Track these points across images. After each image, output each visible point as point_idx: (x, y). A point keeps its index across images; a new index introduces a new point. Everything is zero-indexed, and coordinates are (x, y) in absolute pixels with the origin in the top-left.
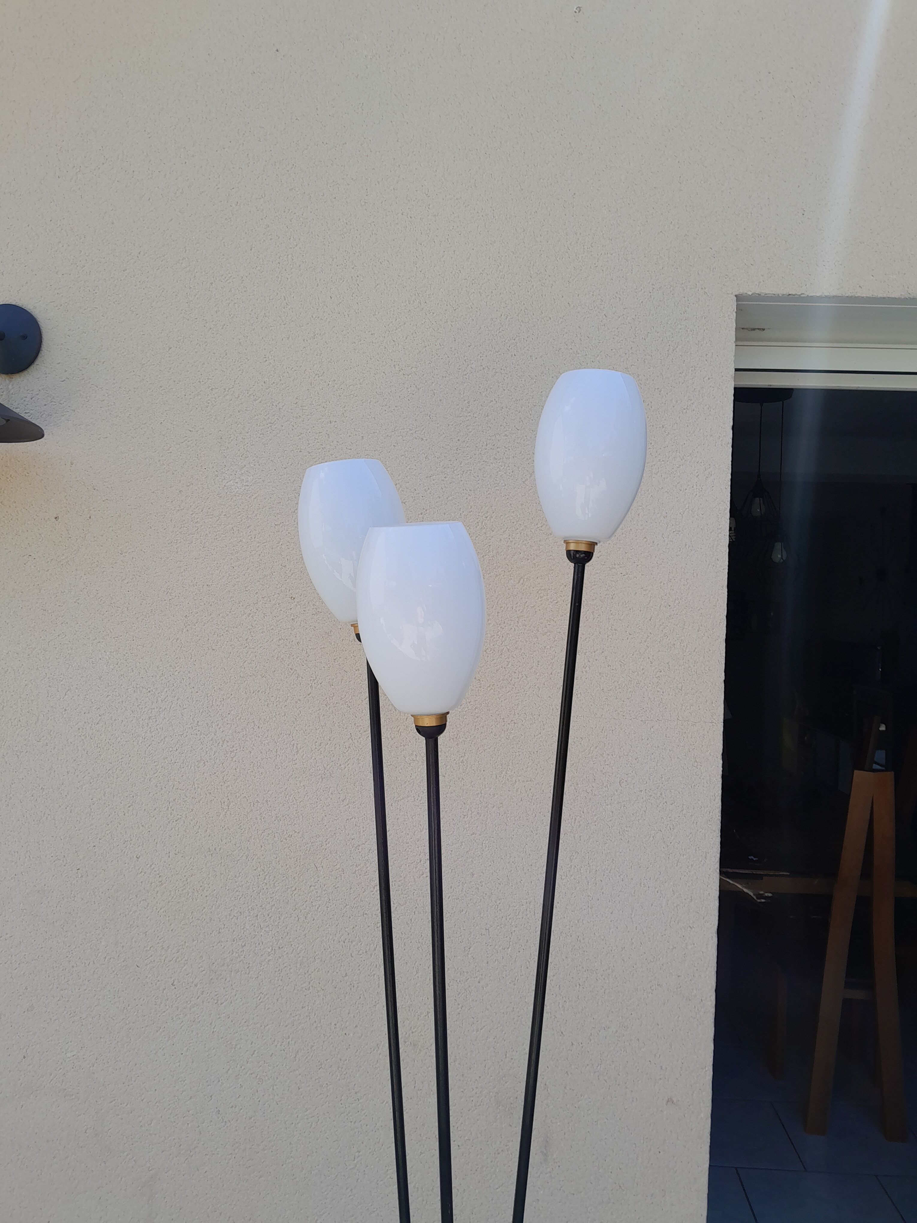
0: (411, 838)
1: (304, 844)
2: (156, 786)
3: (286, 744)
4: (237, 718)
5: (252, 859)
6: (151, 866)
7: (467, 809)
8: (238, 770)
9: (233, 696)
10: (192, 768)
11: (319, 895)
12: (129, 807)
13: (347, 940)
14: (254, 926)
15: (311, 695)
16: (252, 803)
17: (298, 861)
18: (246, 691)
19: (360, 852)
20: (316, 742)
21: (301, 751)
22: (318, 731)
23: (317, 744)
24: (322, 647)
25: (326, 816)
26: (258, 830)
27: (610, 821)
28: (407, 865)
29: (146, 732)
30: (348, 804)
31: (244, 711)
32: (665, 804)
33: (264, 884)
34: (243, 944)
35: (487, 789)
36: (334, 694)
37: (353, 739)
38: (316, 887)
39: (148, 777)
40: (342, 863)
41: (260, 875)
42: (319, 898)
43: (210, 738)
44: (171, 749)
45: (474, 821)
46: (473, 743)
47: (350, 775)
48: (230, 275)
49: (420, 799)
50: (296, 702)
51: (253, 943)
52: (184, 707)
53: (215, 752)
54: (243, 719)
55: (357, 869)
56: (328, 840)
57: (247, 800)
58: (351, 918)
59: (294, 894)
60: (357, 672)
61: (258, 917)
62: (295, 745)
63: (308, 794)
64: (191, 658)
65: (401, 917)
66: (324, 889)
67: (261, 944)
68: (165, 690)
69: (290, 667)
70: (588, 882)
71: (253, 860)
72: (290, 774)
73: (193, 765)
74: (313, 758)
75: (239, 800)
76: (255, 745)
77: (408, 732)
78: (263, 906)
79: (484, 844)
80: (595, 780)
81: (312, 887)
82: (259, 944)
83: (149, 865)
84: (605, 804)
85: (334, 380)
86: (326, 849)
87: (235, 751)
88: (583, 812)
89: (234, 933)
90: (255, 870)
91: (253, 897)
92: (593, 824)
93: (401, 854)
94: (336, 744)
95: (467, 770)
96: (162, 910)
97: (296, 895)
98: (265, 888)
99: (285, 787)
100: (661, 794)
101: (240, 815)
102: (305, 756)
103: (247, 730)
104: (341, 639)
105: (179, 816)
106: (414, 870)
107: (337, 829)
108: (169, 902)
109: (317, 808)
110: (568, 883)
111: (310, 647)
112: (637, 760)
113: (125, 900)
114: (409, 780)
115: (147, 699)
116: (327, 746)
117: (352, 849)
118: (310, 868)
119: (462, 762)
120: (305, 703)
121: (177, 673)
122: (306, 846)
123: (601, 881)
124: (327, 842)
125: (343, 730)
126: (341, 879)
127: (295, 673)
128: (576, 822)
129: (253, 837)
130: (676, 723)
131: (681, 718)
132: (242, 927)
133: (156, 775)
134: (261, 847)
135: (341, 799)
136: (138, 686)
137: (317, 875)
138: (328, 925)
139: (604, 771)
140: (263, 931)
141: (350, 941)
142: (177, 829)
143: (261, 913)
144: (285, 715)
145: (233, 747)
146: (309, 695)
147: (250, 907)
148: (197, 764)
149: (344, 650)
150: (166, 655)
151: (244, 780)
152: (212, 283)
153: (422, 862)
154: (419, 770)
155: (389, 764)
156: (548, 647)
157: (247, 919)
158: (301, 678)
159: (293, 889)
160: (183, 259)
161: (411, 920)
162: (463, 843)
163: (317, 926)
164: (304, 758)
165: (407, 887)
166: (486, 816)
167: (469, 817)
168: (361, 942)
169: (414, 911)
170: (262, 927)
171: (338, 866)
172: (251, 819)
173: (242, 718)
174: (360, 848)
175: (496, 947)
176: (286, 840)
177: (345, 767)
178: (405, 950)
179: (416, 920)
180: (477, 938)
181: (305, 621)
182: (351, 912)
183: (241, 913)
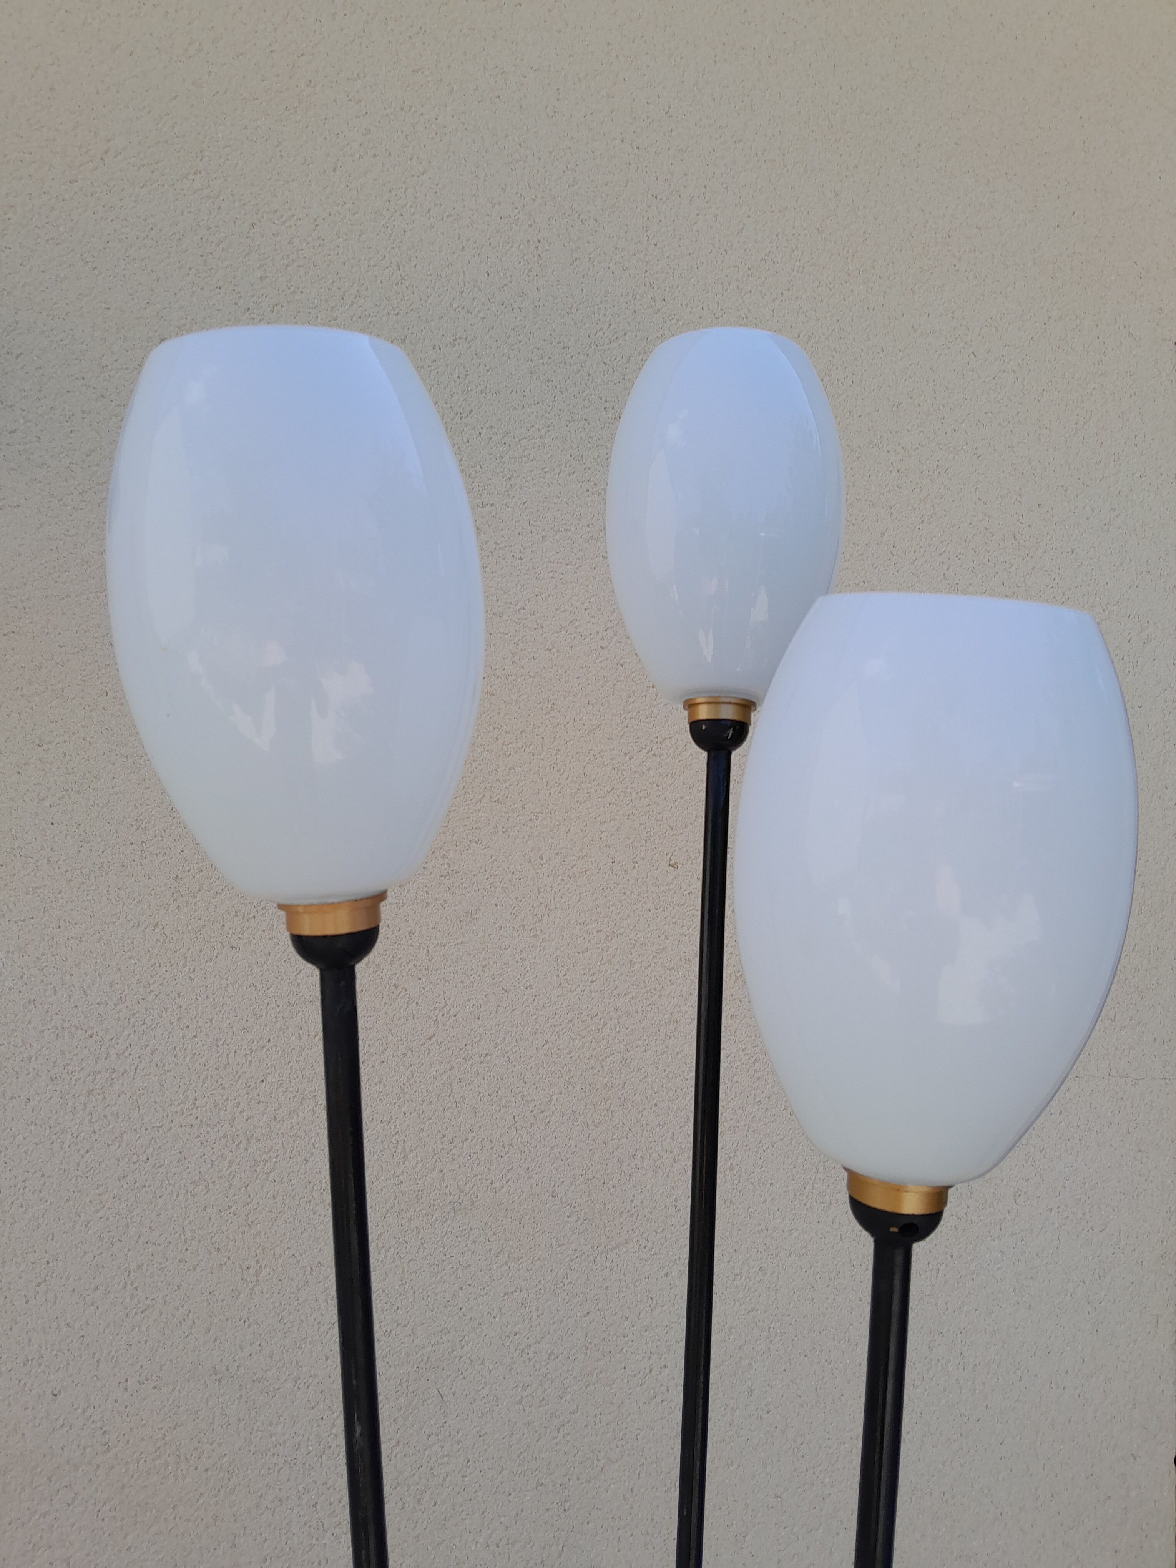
0: (633, 1326)
1: (417, 1349)
2: (100, 1238)
3: (383, 1142)
4: (281, 1090)
5: (306, 1385)
6: (84, 1411)
8: (279, 1199)
9: (271, 1044)
10: (181, 1197)
11: (446, 1453)
12: (39, 1285)
13: (504, 1541)
14: (310, 1526)
15: (434, 1039)
16: (309, 1268)
17: (404, 1385)
18: (300, 1032)
19: (530, 1360)
20: (444, 1136)
21: (412, 1155)
22: (448, 1114)
23: (446, 1139)
24: (460, 941)
25: (461, 1288)
26: (319, 1323)
27: (999, 1269)
28: (626, 1381)
29: (81, 1123)
30: (506, 1263)
31: (295, 1076)
32: (1091, 1231)
33: (333, 1436)
35: (778, 1221)
36: (480, 1036)
37: (519, 1128)
38: (440, 1437)
39: (82, 1218)
40: (495, 1383)
41: (322, 1418)
42: (446, 1459)
43: (221, 1134)
44: (135, 1158)
45: (754, 1284)
46: (751, 1130)
47: (510, 1201)
48: (290, 213)
49: (649, 1245)
51: (306, 1562)
52: (166, 1068)
53: (231, 1163)
54: (292, 1092)
55: (525, 1394)
56: (466, 1338)
57: (298, 1262)
58: (513, 1495)
59: (394, 1454)
61: (318, 1507)
62: (401, 1143)
63: (425, 1245)
64: (185, 965)
65: (612, 1486)
66: (457, 1439)
67: (324, 1562)
68: (126, 1033)
70: (961, 1389)
71: (308, 1386)
72: (388, 1205)
73: (183, 1191)
74: (437, 1169)
75: (280, 1262)
76: (316, 1146)
77: (626, 1112)
78: (330, 1483)
79: (772, 1330)
80: (971, 1193)
81: (433, 1438)
83: (80, 1410)
84: (989, 1239)
85: (492, 427)
86: (461, 1357)
87: (275, 1160)
88: (952, 1256)
89: (266, 1544)
90: (313, 1408)
91: (307, 1464)
92: (968, 1277)
93: (613, 1359)
94: (483, 1140)
95: (740, 1184)
96: (107, 1508)
97: (398, 1456)
98: (333, 1445)
99: (379, 1232)
100: (1084, 1214)
101: (282, 1294)
102: (420, 1165)
103: (301, 1114)
105: (149, 1302)
106: (638, 1389)
107: (485, 1313)
108: (123, 1487)
109: (443, 1273)
110: (926, 1393)
112: (1044, 1152)
113: (23, 1489)
114: (628, 1208)
115: (86, 1051)
116: (466, 1144)
117: (515, 1355)
118: (428, 1399)
120: (422, 1056)
121: (151, 997)
122: (420, 1353)
123: (984, 1384)
124: (463, 1343)
125: (498, 1108)
126: (492, 1417)
128: (940, 1275)
129: (309, 1340)
130: (1107, 1081)
132: (284, 1531)
133: (100, 1214)
134: (327, 1359)
135: (492, 1252)
136: (66, 1025)
137: (442, 1411)
138: (464, 1513)
140: (329, 1534)
141: (510, 1542)
142: (144, 1328)
143: (323, 1497)
144: (380, 1082)
145: (270, 1150)
146: (430, 1039)
147: (301, 1488)
148: (191, 1188)
150: (130, 958)
151: (291, 1219)
152: (253, 225)
154: (649, 1187)
155: (590, 1176)
157: (295, 1512)
158: (414, 1004)
159: (393, 1443)
160: (195, 173)
161: (632, 1490)
162: (733, 1330)
163: (443, 1517)
164: (417, 1169)
165: (624, 1425)
166: (776, 1274)
167: (743, 1278)
168: (532, 1543)
169: (637, 1472)
170: (326, 1526)
171: (486, 1391)
173: (291, 1089)
174: (531, 1351)
175: (795, 1530)
177: (503, 1187)
178: (619, 1551)
179: (642, 1490)
180: (759, 1515)
182: (513, 1482)
183: (281, 1500)
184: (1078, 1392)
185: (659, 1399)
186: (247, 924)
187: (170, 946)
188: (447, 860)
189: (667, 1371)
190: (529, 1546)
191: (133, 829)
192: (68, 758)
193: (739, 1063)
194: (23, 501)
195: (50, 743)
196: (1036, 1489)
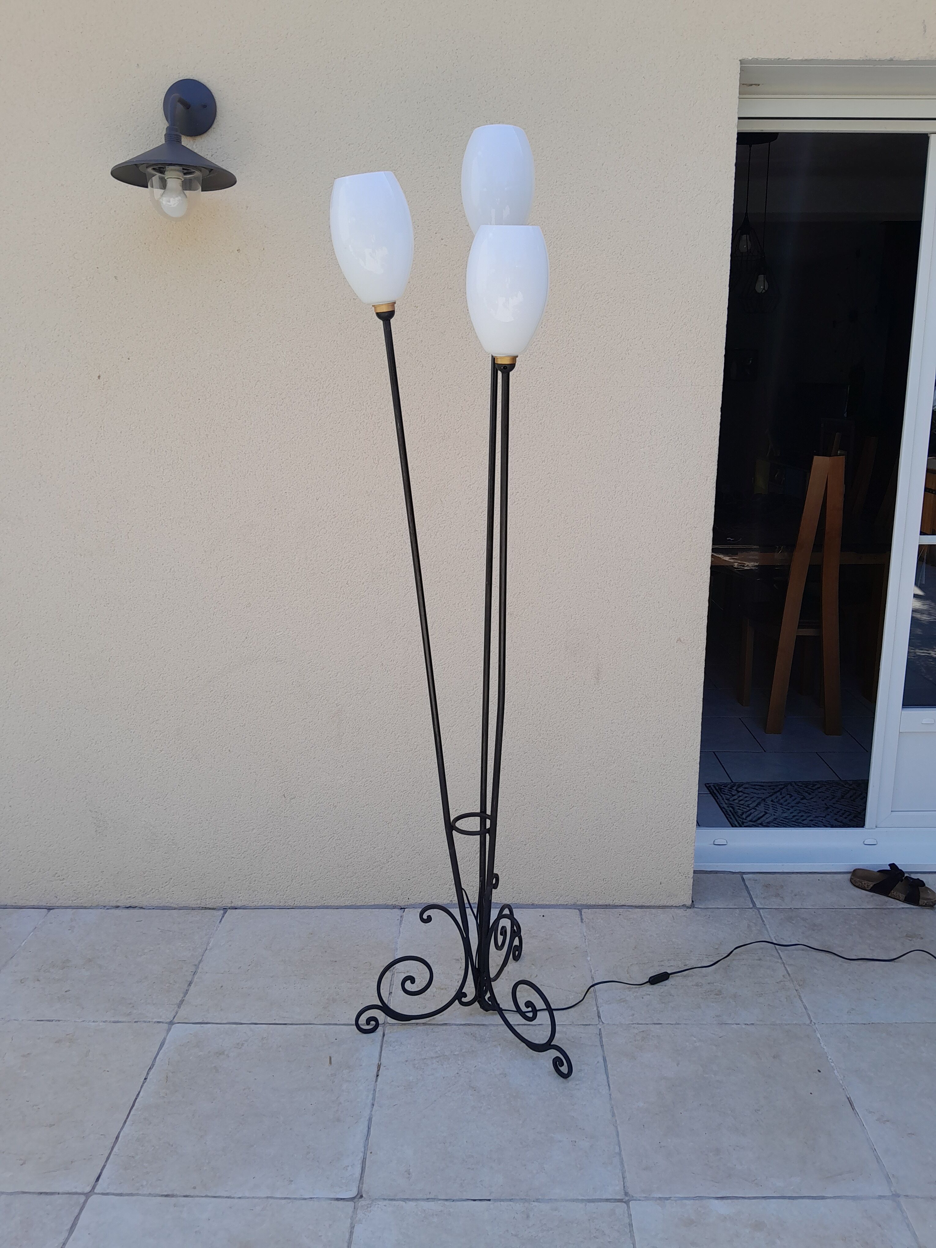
2: (327, 449)
3: (417, 416)
6: (327, 505)
8: (384, 436)
9: (377, 382)
10: (351, 435)
12: (309, 464)
13: (464, 549)
19: (471, 490)
22: (439, 406)
29: (317, 410)
34: (394, 554)
35: (558, 442)
38: (442, 514)
39: (321, 442)
43: (363, 414)
44: (335, 422)
46: (548, 410)
48: (358, 51)
50: (422, 385)
52: (343, 391)
53: (367, 423)
56: (449, 482)
60: (465, 361)
62: (423, 416)
64: (345, 355)
66: (448, 515)
68: (328, 379)
73: (352, 433)
74: (436, 425)
80: (633, 431)
81: (439, 515)
82: (405, 554)
83: (325, 504)
84: (639, 448)
86: (448, 488)
88: (625, 454)
92: (631, 462)
96: (337, 535)
100: (678, 438)
105: (344, 470)
107: (455, 474)
108: (341, 529)
109: (440, 460)
111: (431, 345)
112: (663, 415)
113: (310, 528)
115: (316, 386)
116: (445, 417)
117: (466, 488)
118: (437, 502)
119: (541, 424)
120: (429, 386)
121: (335, 366)
122: (434, 487)
123: (636, 500)
124: (448, 484)
125: (457, 403)
126: (459, 508)
127: (421, 364)
130: (690, 387)
131: (693, 384)
133: (326, 441)
135: (457, 453)
136: (308, 377)
138: (451, 539)
139: (640, 425)
142: (343, 478)
145: (379, 419)
147: (397, 530)
148: (354, 432)
150: (327, 353)
152: (345, 58)
153: (514, 494)
160: (321, 39)
171: (456, 500)
172: (395, 470)
174: (471, 487)
176: (420, 483)
185: (516, 503)
186: (365, 339)
187: (340, 348)
188: (433, 313)
189: (518, 494)
190: (473, 550)
191: (323, 306)
192: (299, 281)
194: (273, 184)
195: (292, 275)
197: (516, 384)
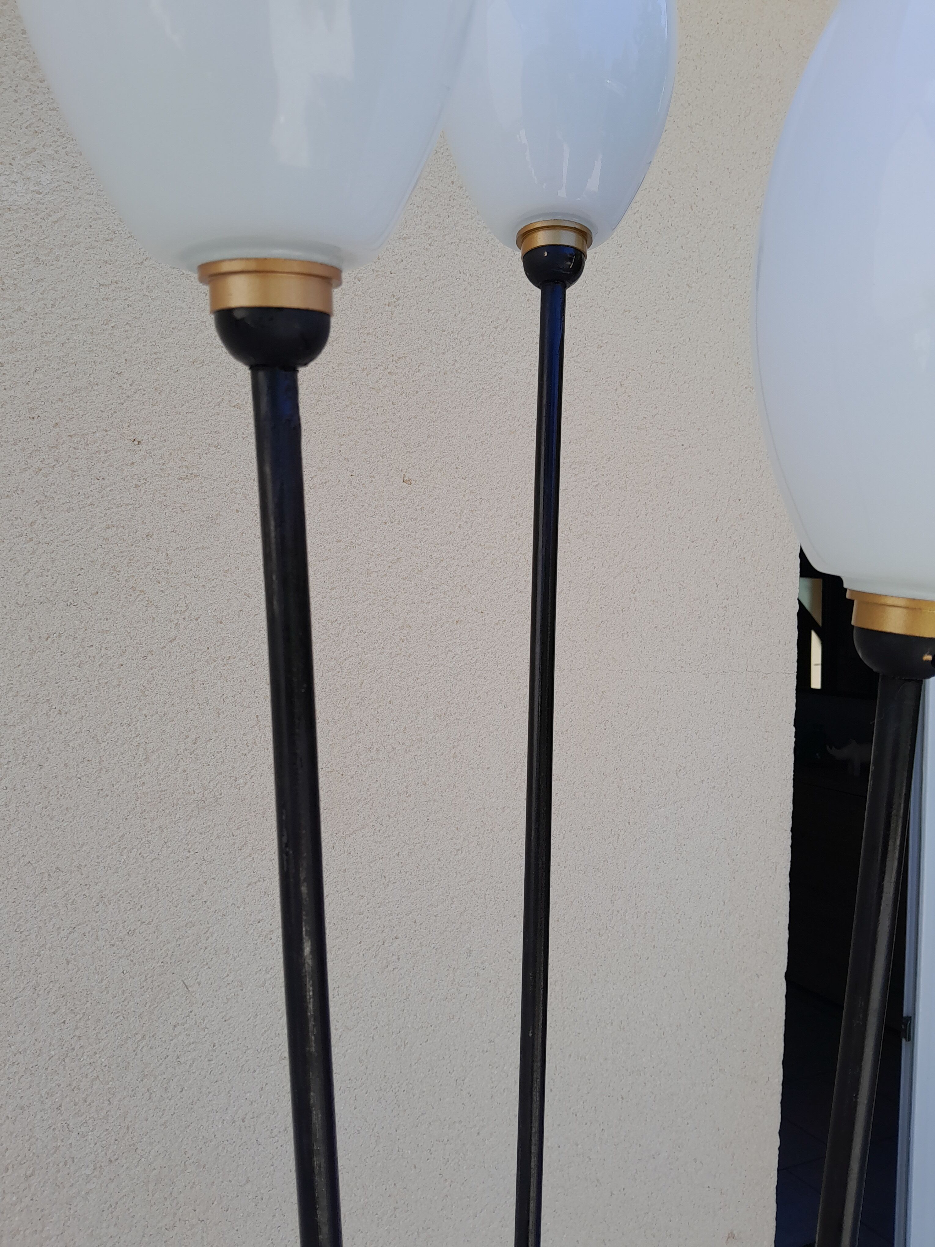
0: (368, 904)
1: (162, 944)
4: (10, 694)
5: (46, 991)
7: (462, 838)
11: (192, 1040)
14: (54, 1129)
15: (175, 642)
16: (46, 875)
17: (149, 980)
18: (30, 634)
20: (187, 737)
21: (154, 757)
23: (188, 740)
24: (200, 545)
25: (205, 883)
26: (59, 928)
27: (664, 831)
28: (361, 954)
30: (250, 855)
31: (26, 679)
32: (731, 797)
33: (76, 1038)
34: (28, 1173)
36: (223, 639)
37: (262, 727)
38: (187, 1026)
40: (240, 969)
41: (64, 1022)
42: (193, 1046)
45: (473, 857)
47: (254, 797)
49: (383, 829)
50: (145, 658)
51: (51, 1165)
54: (23, 696)
55: (268, 976)
56: (211, 930)
57: (35, 869)
58: (257, 1072)
59: (140, 1048)
61: (63, 1109)
62: (142, 745)
63: (168, 844)
65: (349, 1051)
66: (203, 1026)
67: (70, 1162)
69: (131, 584)
70: (635, 933)
71: (48, 993)
72: (130, 806)
74: (180, 770)
75: (15, 870)
76: (52, 751)
77: (363, 709)
78: (74, 1084)
79: (487, 896)
80: (645, 770)
81: (179, 1028)
82: (65, 1164)
84: (657, 807)
86: (206, 948)
87: (6, 766)
88: (629, 823)
89: (7, 1154)
90: (54, 1013)
91: (50, 1068)
92: (641, 840)
93: (350, 936)
94: (227, 739)
95: (462, 770)
97: (144, 1050)
98: (77, 1047)
99: (120, 834)
101: (17, 903)
102: (162, 766)
103: (34, 719)
104: (238, 532)
106: (373, 961)
107: (230, 904)
109: (187, 869)
110: (609, 940)
111: (175, 546)
112: (698, 734)
114: (364, 796)
117: (259, 941)
118: (173, 991)
119: (455, 756)
120: (162, 660)
122: (165, 948)
123: (652, 928)
124: (208, 934)
125: (242, 709)
126: (237, 1002)
127: (141, 597)
128: (620, 840)
129: (47, 946)
130: (745, 675)
131: (750, 668)
132: (27, 1137)
134: (68, 963)
135: (236, 846)
137: (188, 1002)
138: (211, 1095)
139: (657, 755)
140: (75, 1134)
141: (255, 1116)
143: (68, 1099)
144: (119, 685)
146: (171, 642)
147: (43, 1093)
149: (245, 553)
151: (26, 826)
153: (386, 945)
154: (383, 776)
155: (330, 770)
156: (584, 558)
157: (38, 1117)
158: (153, 607)
159: (139, 1037)
161: (367, 1051)
162: (455, 899)
163: (190, 1101)
164: (159, 771)
165: (360, 995)
166: (491, 847)
167: (464, 852)
168: (276, 1113)
169: (371, 1035)
170: (71, 1126)
171: (231, 978)
172: (45, 907)
173: (22, 693)
174: (274, 936)
175: (505, 1068)
176: (122, 941)
177: (246, 784)
178: (355, 1108)
179: (376, 1051)
180: (476, 1059)
181: (163, 491)
182: (257, 1060)
183: (22, 1108)
184: (720, 928)
185: (390, 968)
189: (398, 942)
190: (272, 1117)
193: (462, 664)
196: (689, 1010)
197: (398, 658)
